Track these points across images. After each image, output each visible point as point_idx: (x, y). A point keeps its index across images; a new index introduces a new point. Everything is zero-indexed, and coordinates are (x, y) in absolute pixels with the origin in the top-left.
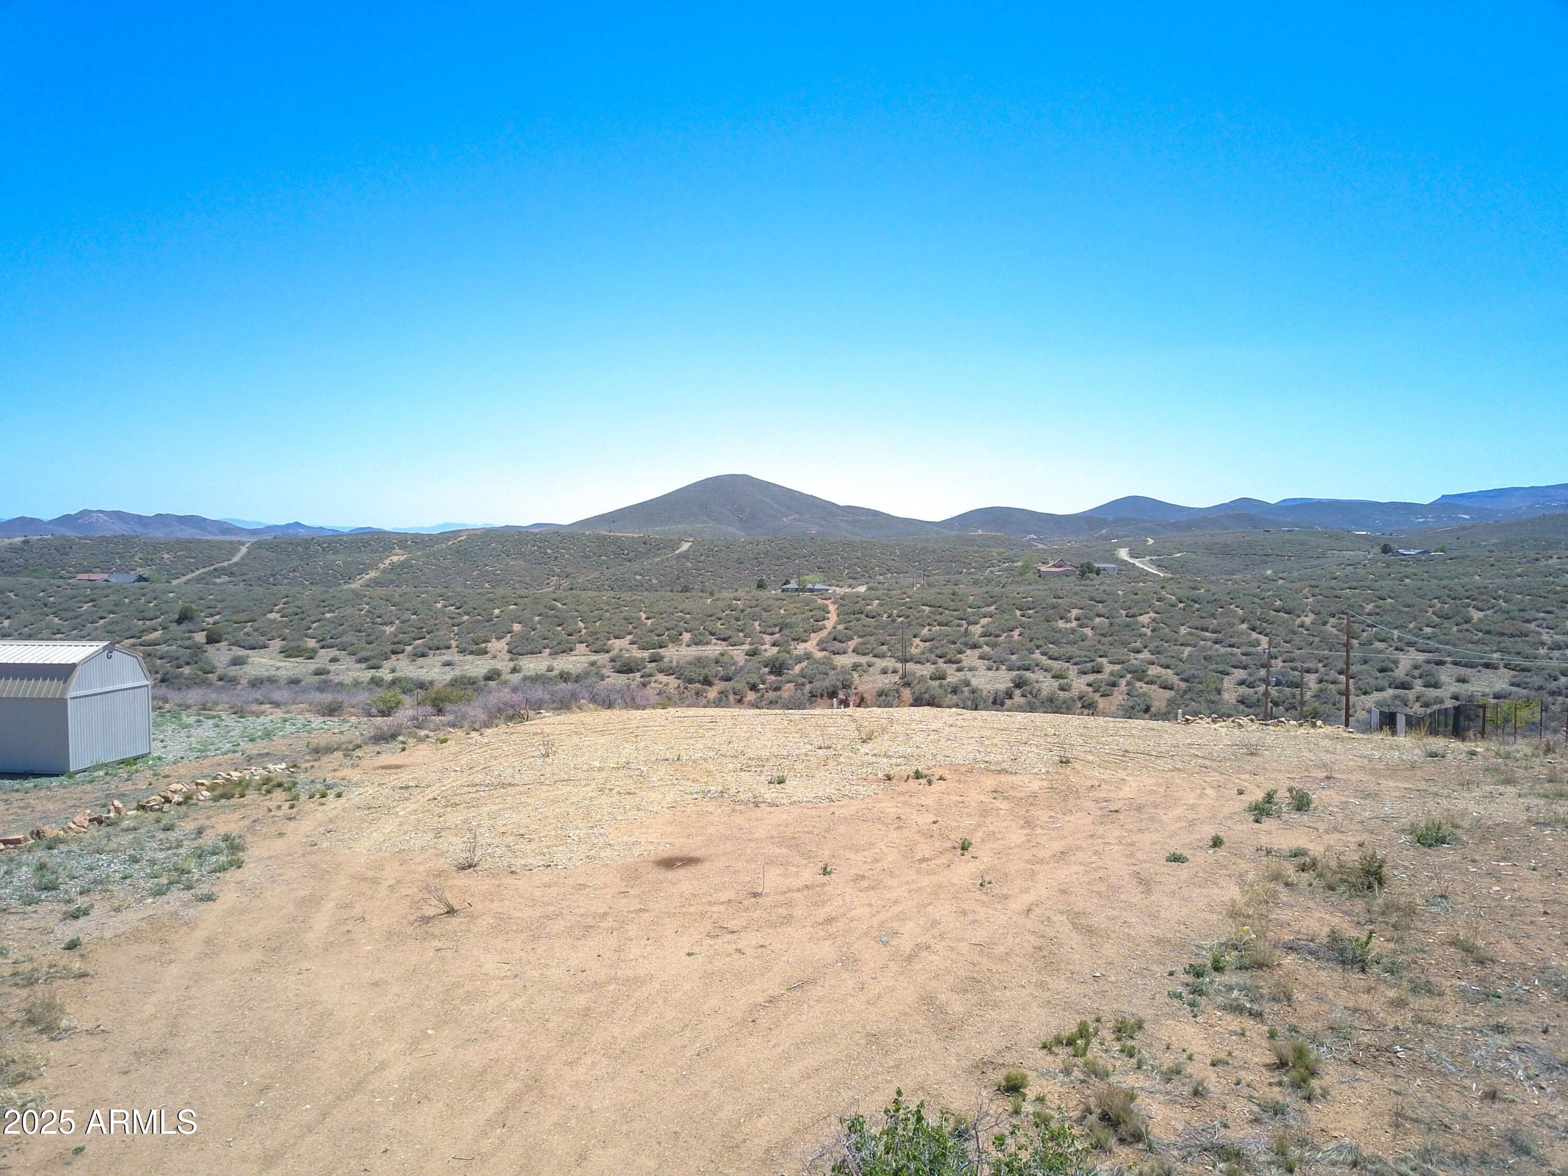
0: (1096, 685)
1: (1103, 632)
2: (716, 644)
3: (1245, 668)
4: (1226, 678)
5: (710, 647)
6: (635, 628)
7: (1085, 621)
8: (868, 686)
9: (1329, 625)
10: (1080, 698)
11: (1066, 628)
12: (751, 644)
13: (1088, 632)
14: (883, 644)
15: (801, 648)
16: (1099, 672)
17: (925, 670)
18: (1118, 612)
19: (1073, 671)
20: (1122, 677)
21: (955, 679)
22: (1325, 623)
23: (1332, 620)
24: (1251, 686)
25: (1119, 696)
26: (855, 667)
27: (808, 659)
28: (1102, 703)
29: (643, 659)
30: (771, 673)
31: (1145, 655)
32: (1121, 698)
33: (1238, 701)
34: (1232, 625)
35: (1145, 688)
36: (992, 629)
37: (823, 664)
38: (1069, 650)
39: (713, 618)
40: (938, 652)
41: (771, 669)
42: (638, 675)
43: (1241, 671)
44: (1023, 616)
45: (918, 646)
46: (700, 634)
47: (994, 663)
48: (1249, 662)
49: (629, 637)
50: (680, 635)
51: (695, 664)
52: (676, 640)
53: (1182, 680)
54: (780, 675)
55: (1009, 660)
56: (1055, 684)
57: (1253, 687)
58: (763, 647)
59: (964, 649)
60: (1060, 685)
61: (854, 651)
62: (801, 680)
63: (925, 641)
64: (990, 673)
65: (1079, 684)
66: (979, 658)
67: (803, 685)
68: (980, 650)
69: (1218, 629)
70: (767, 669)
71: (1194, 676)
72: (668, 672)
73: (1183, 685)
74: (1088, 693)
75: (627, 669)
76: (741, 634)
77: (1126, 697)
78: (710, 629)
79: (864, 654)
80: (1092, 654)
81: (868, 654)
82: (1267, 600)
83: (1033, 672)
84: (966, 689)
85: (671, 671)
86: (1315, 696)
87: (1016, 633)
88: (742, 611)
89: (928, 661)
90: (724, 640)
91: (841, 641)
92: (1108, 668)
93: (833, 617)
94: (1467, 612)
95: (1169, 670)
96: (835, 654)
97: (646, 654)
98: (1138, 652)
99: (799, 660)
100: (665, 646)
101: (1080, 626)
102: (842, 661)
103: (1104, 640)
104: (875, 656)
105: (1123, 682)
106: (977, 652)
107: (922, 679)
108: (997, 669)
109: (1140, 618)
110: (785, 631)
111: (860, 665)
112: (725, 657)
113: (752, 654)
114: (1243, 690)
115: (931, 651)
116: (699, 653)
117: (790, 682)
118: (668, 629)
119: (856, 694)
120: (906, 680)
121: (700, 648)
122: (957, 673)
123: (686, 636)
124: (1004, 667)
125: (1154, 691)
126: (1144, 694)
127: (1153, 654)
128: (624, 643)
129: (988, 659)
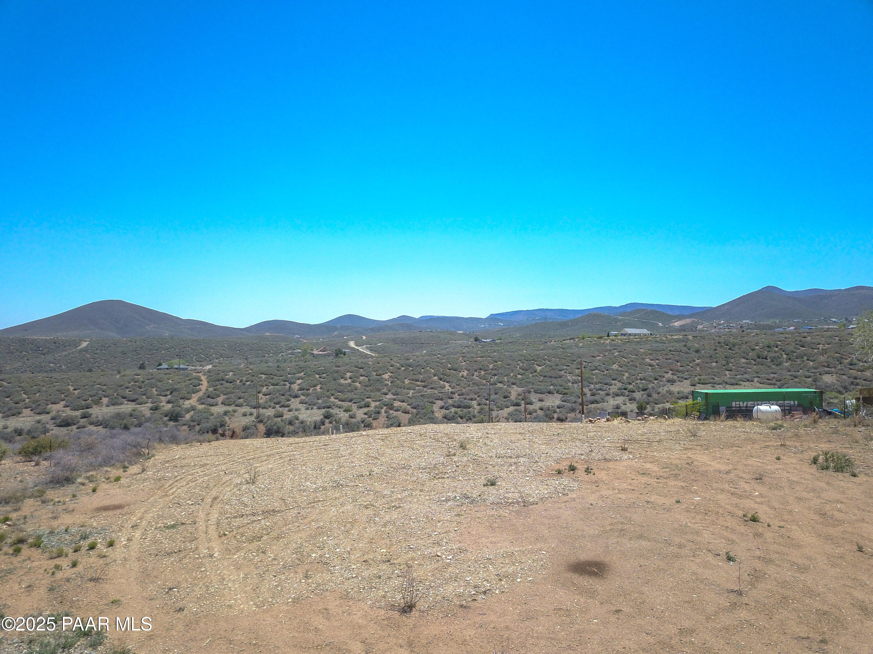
0: (369, 414)
1: (365, 384)
2: (127, 404)
3: (441, 400)
4: (434, 405)
5: (123, 406)
6: (66, 396)
7: (355, 379)
8: (237, 424)
9: (475, 376)
10: (363, 422)
11: (346, 383)
12: (152, 403)
13: (357, 384)
14: (240, 398)
15: (187, 404)
16: (368, 406)
17: (270, 412)
18: (371, 373)
19: (354, 407)
20: (382, 408)
21: (289, 416)
22: (473, 375)
23: (475, 373)
24: (447, 409)
25: (382, 419)
26: (226, 413)
27: (194, 410)
28: (374, 423)
29: (76, 417)
30: (170, 420)
31: (390, 396)
32: (383, 420)
33: (443, 417)
34: (430, 378)
35: (395, 414)
36: (304, 386)
37: (205, 412)
38: (350, 395)
39: (123, 387)
40: (275, 401)
41: (170, 418)
42: (74, 427)
43: (440, 401)
44: (320, 378)
45: (262, 398)
46: (116, 398)
47: (310, 405)
48: (443, 396)
49: (63, 403)
50: (101, 399)
51: (116, 418)
52: (98, 402)
53: (413, 408)
54: (177, 422)
55: (318, 403)
56: (347, 415)
57: (448, 409)
58: (162, 404)
59: (290, 398)
60: (350, 415)
61: (222, 403)
62: (192, 424)
63: (266, 395)
64: (308, 411)
65: (360, 414)
66: (300, 403)
67: (194, 426)
68: (299, 399)
69: (424, 380)
70: (167, 418)
71: (418, 405)
72: (97, 424)
73: (415, 411)
74: (366, 418)
75: (66, 423)
76: (144, 397)
77: (386, 419)
78: (122, 395)
79: (229, 405)
80: (363, 397)
81: (232, 405)
82: (444, 364)
83: (332, 409)
84: (297, 421)
85: (99, 423)
86: (479, 412)
87: (318, 387)
88: (143, 382)
89: (270, 407)
90: (133, 401)
91: (212, 398)
92: (373, 404)
93: (205, 384)
94: (535, 367)
95: (404, 403)
96: (211, 406)
97: (78, 413)
98: (386, 394)
99: (188, 411)
100: (91, 407)
101: (353, 382)
102: (215, 410)
103: (367, 388)
104: (236, 406)
105: (383, 411)
106: (298, 400)
107: (269, 417)
108: (312, 409)
109: (383, 376)
110: (175, 393)
111: (229, 412)
112: (136, 412)
113: (155, 409)
114: (444, 411)
115: (270, 400)
116: (116, 411)
117: (184, 425)
118: (91, 396)
119: (229, 430)
120: (259, 419)
121: (116, 407)
122: (289, 413)
123: (105, 400)
124: (315, 407)
125: (400, 415)
126: (396, 417)
127: (394, 395)
128: (60, 406)
129: (305, 404)
